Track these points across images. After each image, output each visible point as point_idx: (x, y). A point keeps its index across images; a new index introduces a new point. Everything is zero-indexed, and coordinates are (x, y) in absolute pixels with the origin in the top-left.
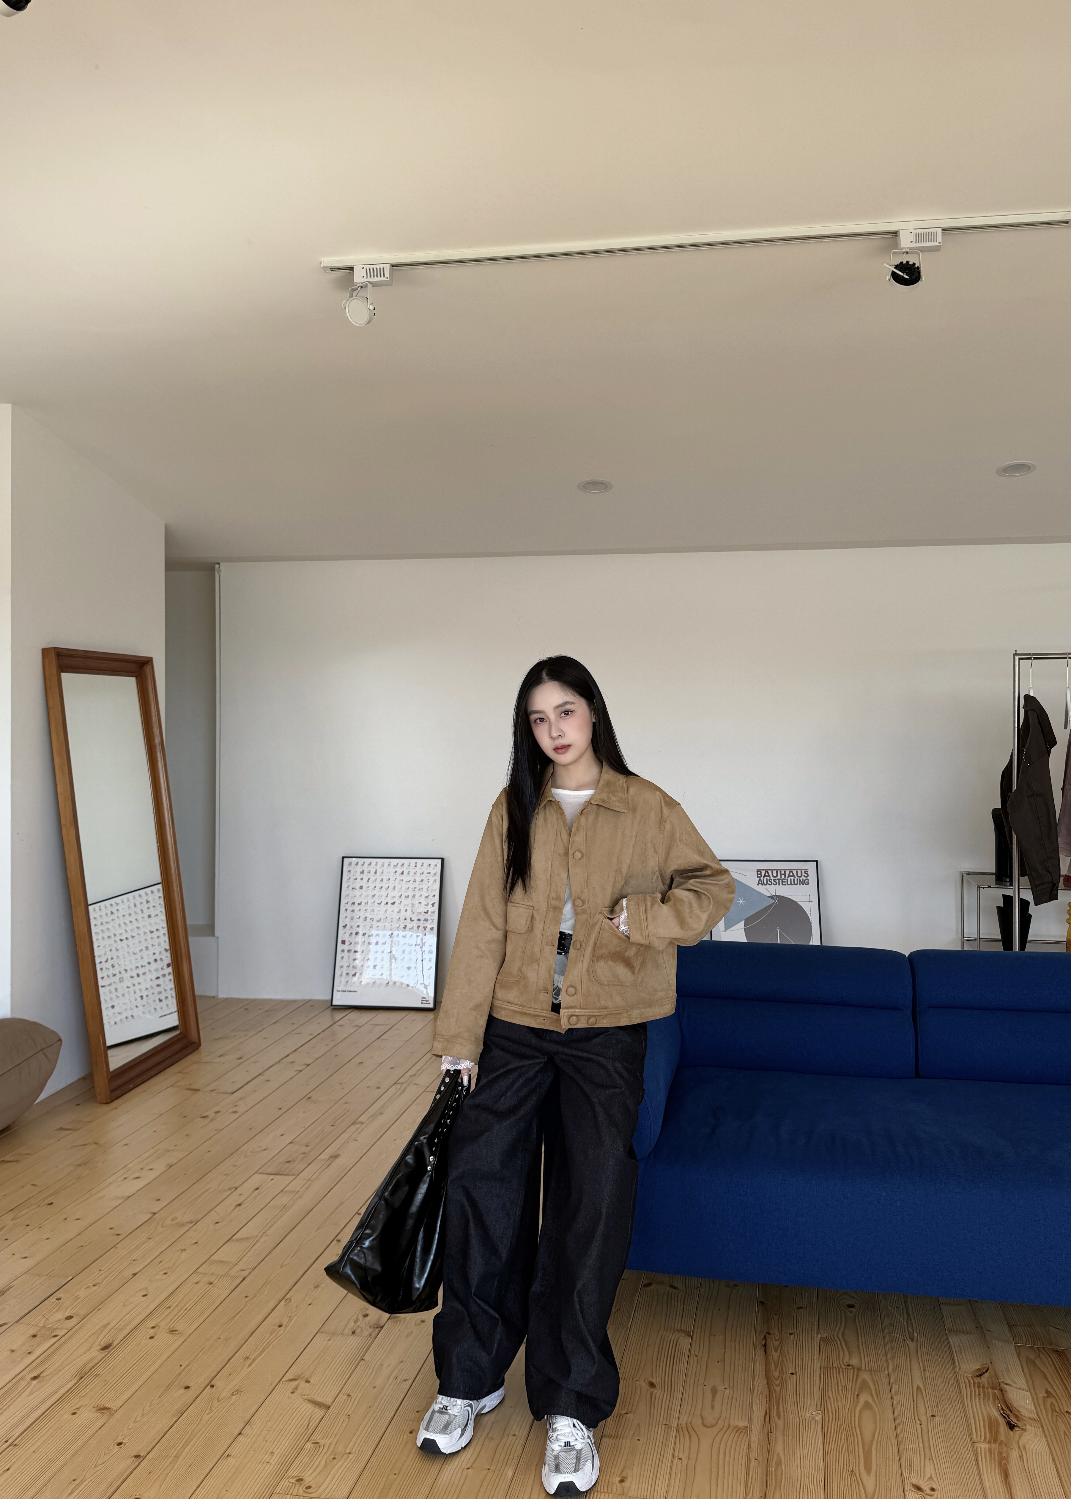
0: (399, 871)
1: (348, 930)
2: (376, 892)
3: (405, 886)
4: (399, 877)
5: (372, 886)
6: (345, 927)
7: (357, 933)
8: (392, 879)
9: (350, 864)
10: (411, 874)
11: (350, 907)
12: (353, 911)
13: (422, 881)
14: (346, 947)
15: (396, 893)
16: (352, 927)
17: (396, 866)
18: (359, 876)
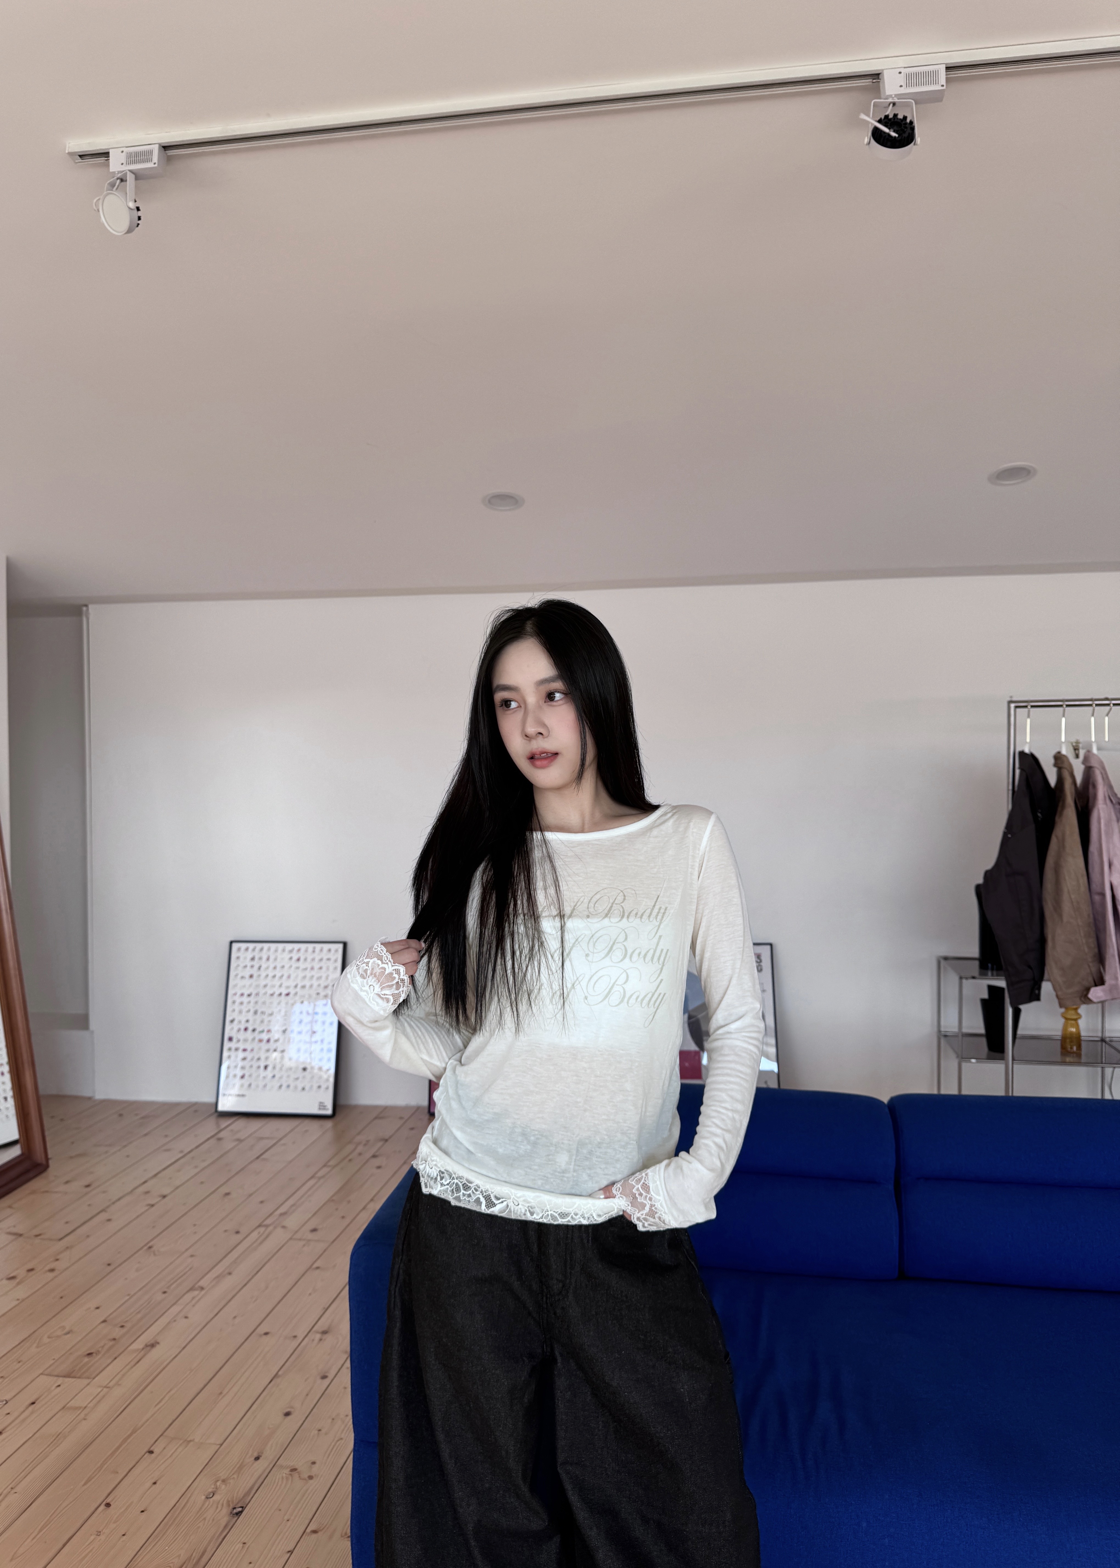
0: (295, 957)
1: (235, 1026)
2: (268, 981)
3: (301, 975)
4: (295, 965)
5: (263, 974)
6: (232, 1021)
7: (246, 1029)
8: (287, 967)
9: (239, 949)
10: (309, 960)
11: (238, 1000)
12: (242, 1003)
13: (321, 968)
14: (233, 1045)
15: (291, 983)
16: (240, 1022)
17: (291, 951)
18: (249, 964)
